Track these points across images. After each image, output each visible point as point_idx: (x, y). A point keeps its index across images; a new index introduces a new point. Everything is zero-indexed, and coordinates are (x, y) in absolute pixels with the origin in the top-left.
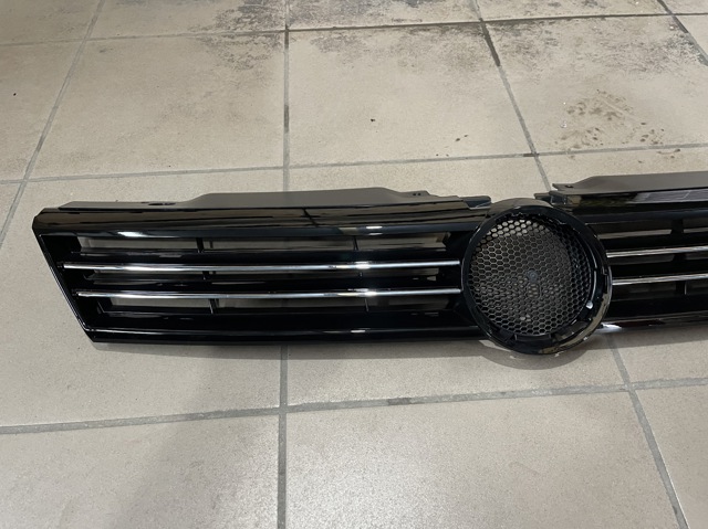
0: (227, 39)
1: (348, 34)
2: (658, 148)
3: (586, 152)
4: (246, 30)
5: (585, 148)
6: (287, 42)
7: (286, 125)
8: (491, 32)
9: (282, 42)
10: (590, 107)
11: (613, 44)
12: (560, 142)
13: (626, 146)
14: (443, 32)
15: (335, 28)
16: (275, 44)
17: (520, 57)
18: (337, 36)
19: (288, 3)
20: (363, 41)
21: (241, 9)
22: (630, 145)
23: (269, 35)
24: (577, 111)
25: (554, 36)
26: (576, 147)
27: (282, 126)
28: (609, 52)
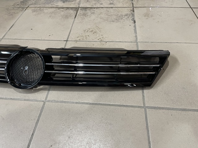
1: (42, 8)
4: (18, 7)
5: (82, 40)
6: (25, 10)
7: (10, 29)
10: (91, 30)
11: (109, 14)
14: (67, 9)
16: (23, 10)
17: (82, 16)
18: (39, 9)
19: (33, 1)
20: (45, 10)
21: (21, 2)
23: (23, 8)
25: (95, 12)
27: (8, 29)
28: (107, 17)
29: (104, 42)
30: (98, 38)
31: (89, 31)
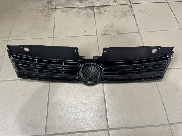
0: (44, 10)
1: (67, 9)
4: (48, 8)
5: (106, 34)
6: (55, 11)
7: (54, 29)
8: (95, 9)
9: (54, 11)
10: (109, 25)
11: (117, 11)
12: (102, 33)
13: (113, 33)
14: (86, 9)
15: (65, 8)
16: (53, 11)
17: (99, 14)
18: (65, 9)
19: (56, 1)
20: (70, 11)
21: (47, 3)
23: (52, 9)
24: (106, 26)
25: (106, 10)
26: (104, 33)
28: (115, 13)
29: (120, 34)
30: (116, 31)
31: (108, 26)
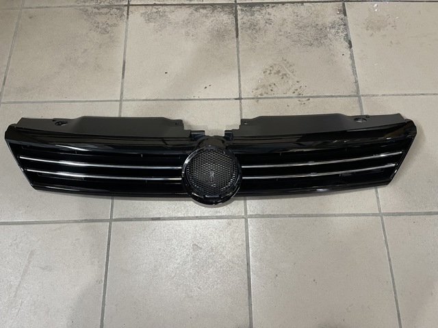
2: (300, 97)
3: (265, 98)
7: (123, 74)
8: (239, 12)
9: (125, 14)
12: (255, 91)
13: (285, 96)
14: (213, 10)
15: (155, 5)
18: (155, 10)
22: (287, 95)
24: (268, 72)
27: (121, 75)
30: (293, 89)
31: (272, 72)
